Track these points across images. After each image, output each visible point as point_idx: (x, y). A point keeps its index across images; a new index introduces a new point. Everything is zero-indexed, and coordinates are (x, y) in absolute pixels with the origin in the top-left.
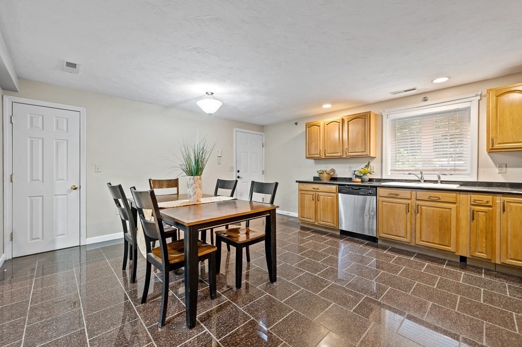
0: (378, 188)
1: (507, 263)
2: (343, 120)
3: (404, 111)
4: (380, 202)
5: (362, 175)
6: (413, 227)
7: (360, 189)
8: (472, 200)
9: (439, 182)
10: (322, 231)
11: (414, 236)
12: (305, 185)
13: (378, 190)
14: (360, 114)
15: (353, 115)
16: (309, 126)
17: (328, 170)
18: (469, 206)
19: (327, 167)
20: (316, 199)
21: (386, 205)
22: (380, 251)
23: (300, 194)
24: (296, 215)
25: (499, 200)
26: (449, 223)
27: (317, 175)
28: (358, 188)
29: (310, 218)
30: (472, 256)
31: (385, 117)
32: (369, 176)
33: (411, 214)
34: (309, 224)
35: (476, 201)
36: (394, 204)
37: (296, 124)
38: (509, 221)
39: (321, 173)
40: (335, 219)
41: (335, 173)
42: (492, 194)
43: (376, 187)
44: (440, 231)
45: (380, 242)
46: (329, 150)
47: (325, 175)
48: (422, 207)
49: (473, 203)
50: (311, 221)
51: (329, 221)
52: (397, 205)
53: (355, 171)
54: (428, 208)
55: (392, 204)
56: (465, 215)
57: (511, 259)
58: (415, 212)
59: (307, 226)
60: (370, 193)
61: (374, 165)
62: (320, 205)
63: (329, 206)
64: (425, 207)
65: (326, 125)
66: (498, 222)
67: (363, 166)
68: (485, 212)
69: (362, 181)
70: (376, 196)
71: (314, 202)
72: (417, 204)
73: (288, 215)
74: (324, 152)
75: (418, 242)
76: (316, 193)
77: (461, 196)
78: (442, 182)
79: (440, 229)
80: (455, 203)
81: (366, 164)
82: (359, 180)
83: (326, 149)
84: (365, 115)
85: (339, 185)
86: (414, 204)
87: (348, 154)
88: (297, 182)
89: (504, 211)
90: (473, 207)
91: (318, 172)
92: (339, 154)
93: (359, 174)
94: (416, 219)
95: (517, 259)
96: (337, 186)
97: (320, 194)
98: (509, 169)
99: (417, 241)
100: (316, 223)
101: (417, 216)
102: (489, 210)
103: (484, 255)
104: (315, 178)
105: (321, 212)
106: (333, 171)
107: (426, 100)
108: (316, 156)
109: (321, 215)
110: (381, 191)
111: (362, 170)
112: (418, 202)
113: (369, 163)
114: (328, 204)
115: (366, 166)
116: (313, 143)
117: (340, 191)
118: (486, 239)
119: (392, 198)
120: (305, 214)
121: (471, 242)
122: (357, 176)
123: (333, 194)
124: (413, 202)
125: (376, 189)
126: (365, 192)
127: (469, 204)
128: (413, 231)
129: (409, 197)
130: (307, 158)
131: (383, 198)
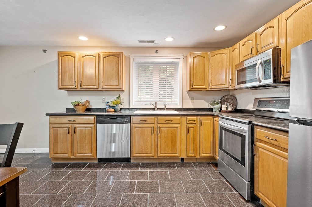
0: (131, 116)
1: (202, 156)
2: (99, 55)
3: (144, 57)
4: (133, 128)
5: (114, 105)
6: (156, 144)
7: (117, 118)
8: (188, 121)
9: (165, 109)
10: (79, 164)
11: (157, 151)
12: (58, 117)
13: (131, 118)
14: (114, 52)
15: (108, 52)
16: (62, 55)
17: (83, 101)
18: (186, 124)
19: (82, 98)
20: (73, 132)
21: (138, 130)
22: (135, 170)
23: (52, 129)
24: (47, 150)
25: (199, 119)
26: (176, 138)
27: (71, 107)
28: (115, 117)
29: (64, 152)
30: (188, 156)
31: (131, 60)
32: (120, 106)
33: (155, 135)
34: (63, 160)
35: (190, 121)
36: (144, 128)
37: (45, 51)
38: (203, 131)
39: (76, 105)
40: (93, 149)
41: (89, 104)
42: (196, 116)
43: (130, 116)
44: (172, 144)
45: (132, 161)
46: (84, 82)
47: (81, 107)
48: (162, 128)
49: (188, 122)
50: (67, 155)
51: (87, 152)
52: (146, 129)
53: (108, 102)
54: (165, 129)
55: (142, 129)
56: (184, 131)
57: (204, 153)
58: (157, 133)
59: (61, 162)
60: (125, 121)
61: (124, 97)
62: (77, 137)
63: (87, 138)
64: (163, 128)
65: (81, 57)
66: (198, 133)
67: (115, 98)
68: (193, 127)
69: (115, 111)
70: (130, 123)
71: (70, 135)
72: (158, 127)
73: (33, 152)
74: (79, 84)
75: (160, 155)
76: (72, 125)
77: (182, 118)
78: (168, 109)
79: (172, 142)
80: (179, 123)
81: (118, 96)
82: (113, 110)
83: (82, 80)
84: (119, 55)
85: (97, 115)
86: (156, 127)
87: (104, 87)
88: (47, 115)
89: (201, 125)
90: (188, 125)
91: (72, 103)
92: (95, 87)
93: (112, 105)
94: (157, 138)
95: (206, 152)
96: (96, 117)
97: (77, 126)
98: (195, 101)
99: (158, 154)
100: (73, 157)
101: (158, 136)
102: (195, 126)
103: (192, 155)
104: (68, 110)
105: (79, 144)
106: (88, 102)
107: (157, 52)
108: (71, 87)
109: (78, 148)
110: (133, 119)
111: (115, 101)
112: (159, 125)
113: (120, 95)
114: (86, 136)
115: (117, 98)
116: (68, 74)
117: (98, 122)
118: (194, 144)
119: (142, 123)
120: (59, 149)
121: (187, 148)
122: (110, 107)
123: (91, 125)
124: (155, 126)
125: (130, 117)
126: (121, 121)
127: (186, 123)
128: (156, 147)
129: (153, 121)
130: (60, 89)
131: (135, 124)
